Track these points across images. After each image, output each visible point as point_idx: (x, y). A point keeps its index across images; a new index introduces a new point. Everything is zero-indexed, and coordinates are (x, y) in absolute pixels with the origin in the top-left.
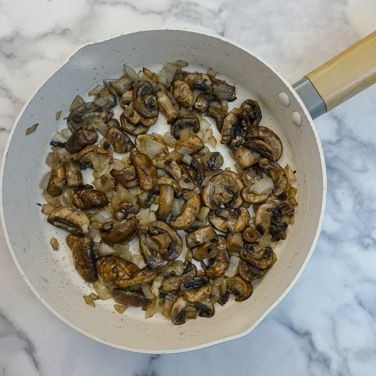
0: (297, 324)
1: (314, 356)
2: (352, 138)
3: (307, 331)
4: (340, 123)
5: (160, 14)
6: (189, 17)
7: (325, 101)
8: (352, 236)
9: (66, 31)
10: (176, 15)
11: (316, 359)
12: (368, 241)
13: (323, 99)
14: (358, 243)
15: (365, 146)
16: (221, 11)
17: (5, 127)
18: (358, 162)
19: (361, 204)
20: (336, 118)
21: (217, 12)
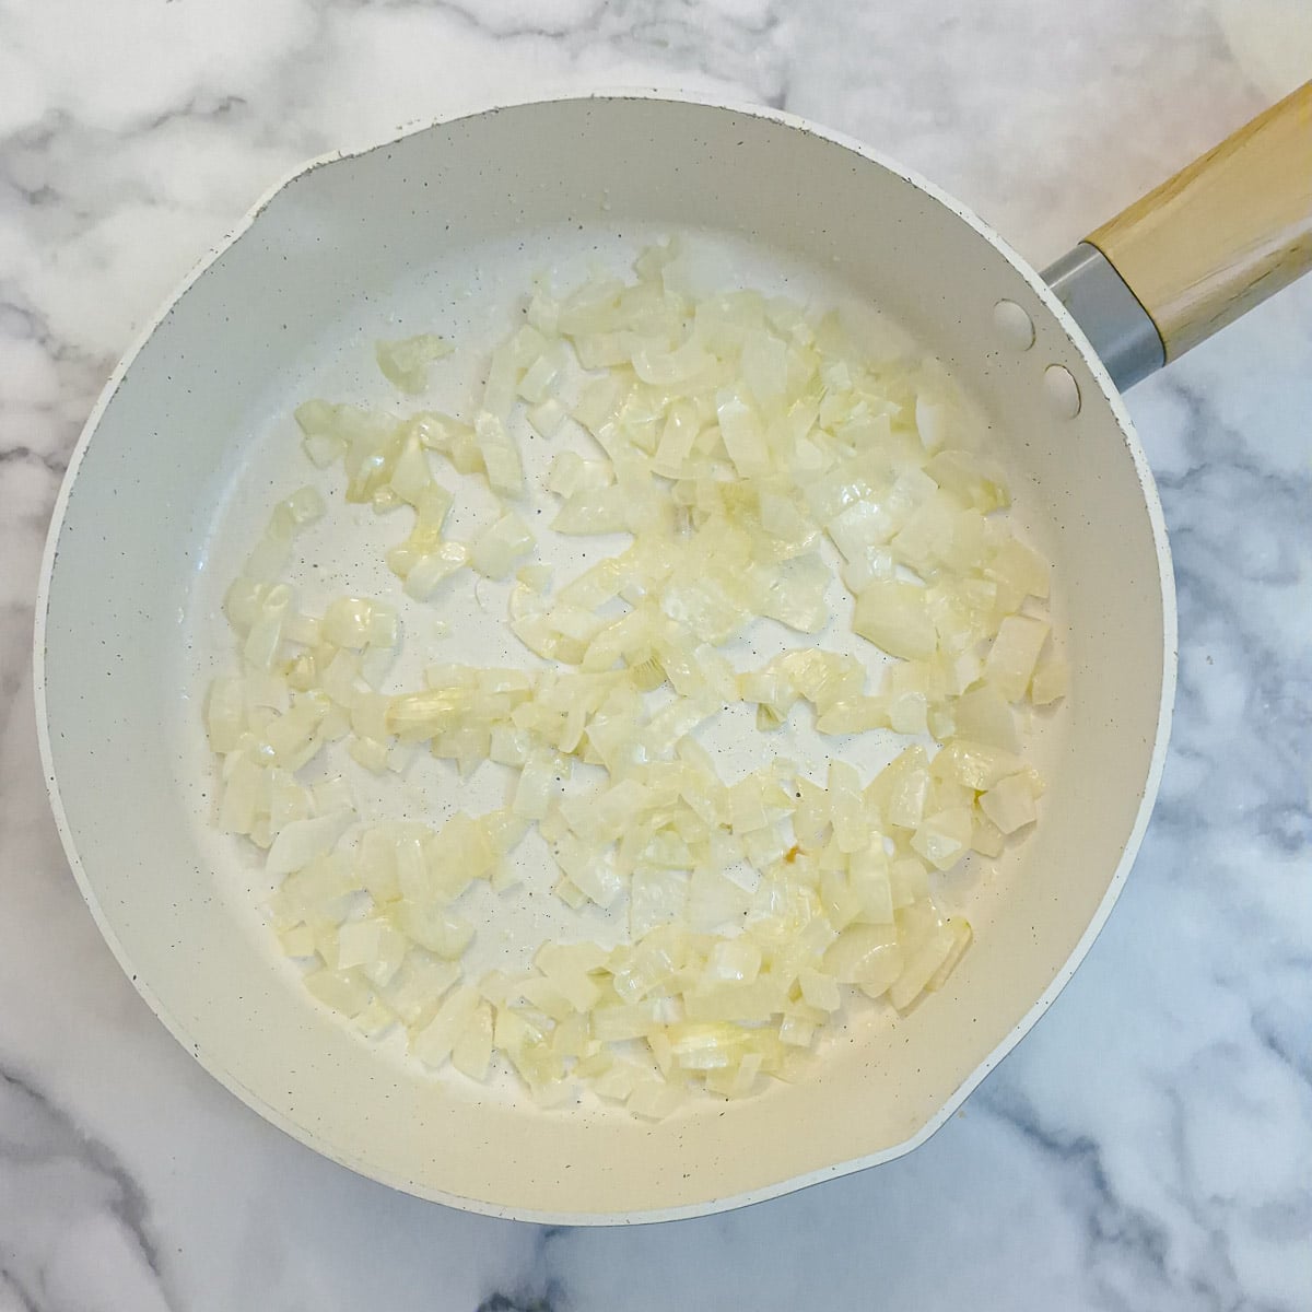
0: (1050, 1114)
1: (1109, 1224)
2: (1243, 463)
3: (1082, 1139)
4: (1197, 411)
5: (559, 35)
6: (663, 44)
7: (1158, 322)
8: (1241, 807)
9: (233, 104)
10: (616, 39)
11: (1114, 1232)
12: (1295, 823)
13: (1154, 317)
14: (1264, 831)
15: (1287, 490)
16: (772, 22)
17: (25, 443)
18: (1262, 547)
19: (1272, 694)
20: (1183, 392)
21: (761, 26)
